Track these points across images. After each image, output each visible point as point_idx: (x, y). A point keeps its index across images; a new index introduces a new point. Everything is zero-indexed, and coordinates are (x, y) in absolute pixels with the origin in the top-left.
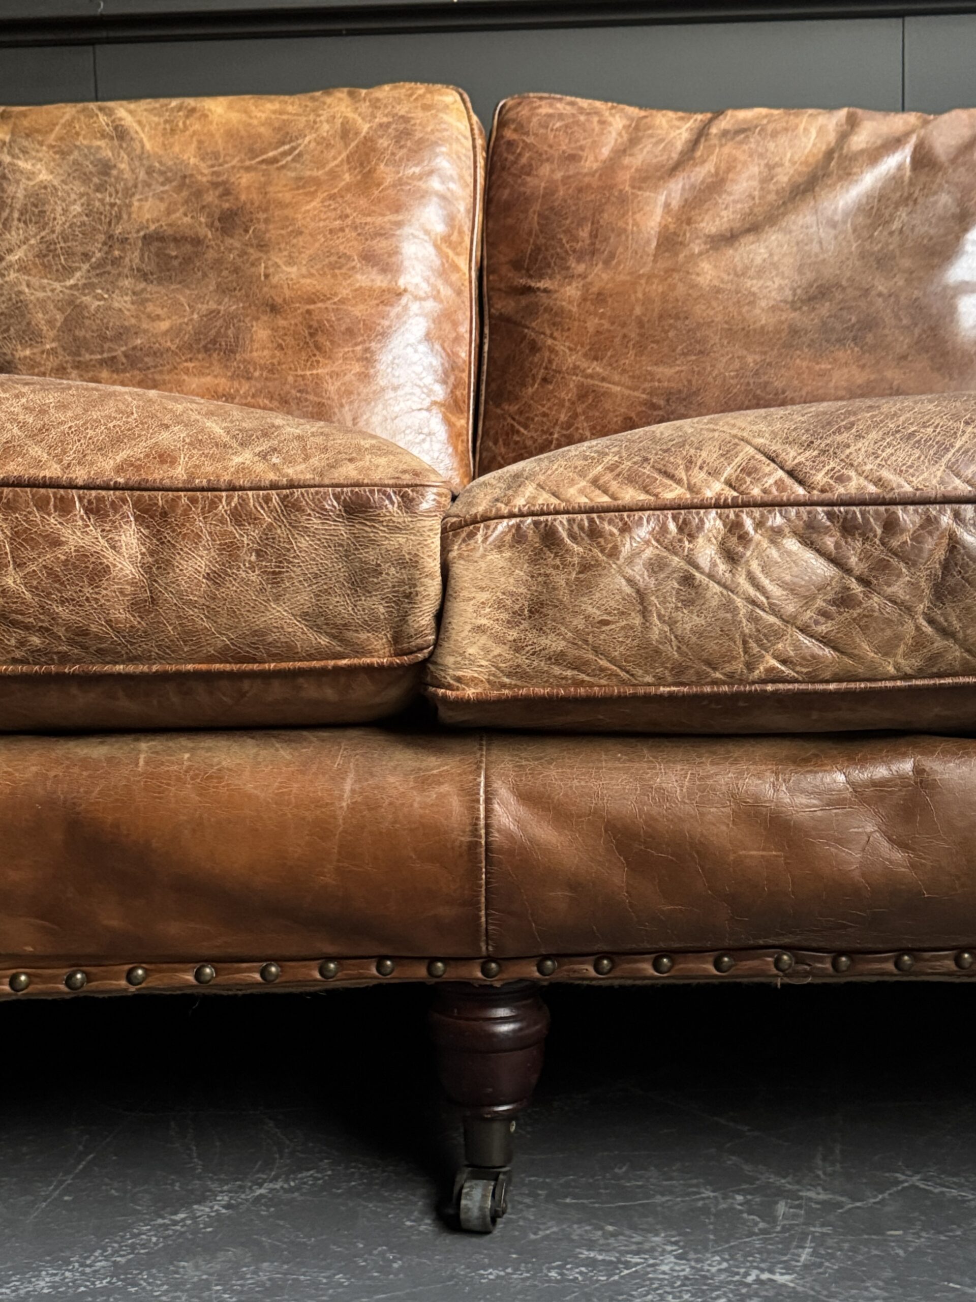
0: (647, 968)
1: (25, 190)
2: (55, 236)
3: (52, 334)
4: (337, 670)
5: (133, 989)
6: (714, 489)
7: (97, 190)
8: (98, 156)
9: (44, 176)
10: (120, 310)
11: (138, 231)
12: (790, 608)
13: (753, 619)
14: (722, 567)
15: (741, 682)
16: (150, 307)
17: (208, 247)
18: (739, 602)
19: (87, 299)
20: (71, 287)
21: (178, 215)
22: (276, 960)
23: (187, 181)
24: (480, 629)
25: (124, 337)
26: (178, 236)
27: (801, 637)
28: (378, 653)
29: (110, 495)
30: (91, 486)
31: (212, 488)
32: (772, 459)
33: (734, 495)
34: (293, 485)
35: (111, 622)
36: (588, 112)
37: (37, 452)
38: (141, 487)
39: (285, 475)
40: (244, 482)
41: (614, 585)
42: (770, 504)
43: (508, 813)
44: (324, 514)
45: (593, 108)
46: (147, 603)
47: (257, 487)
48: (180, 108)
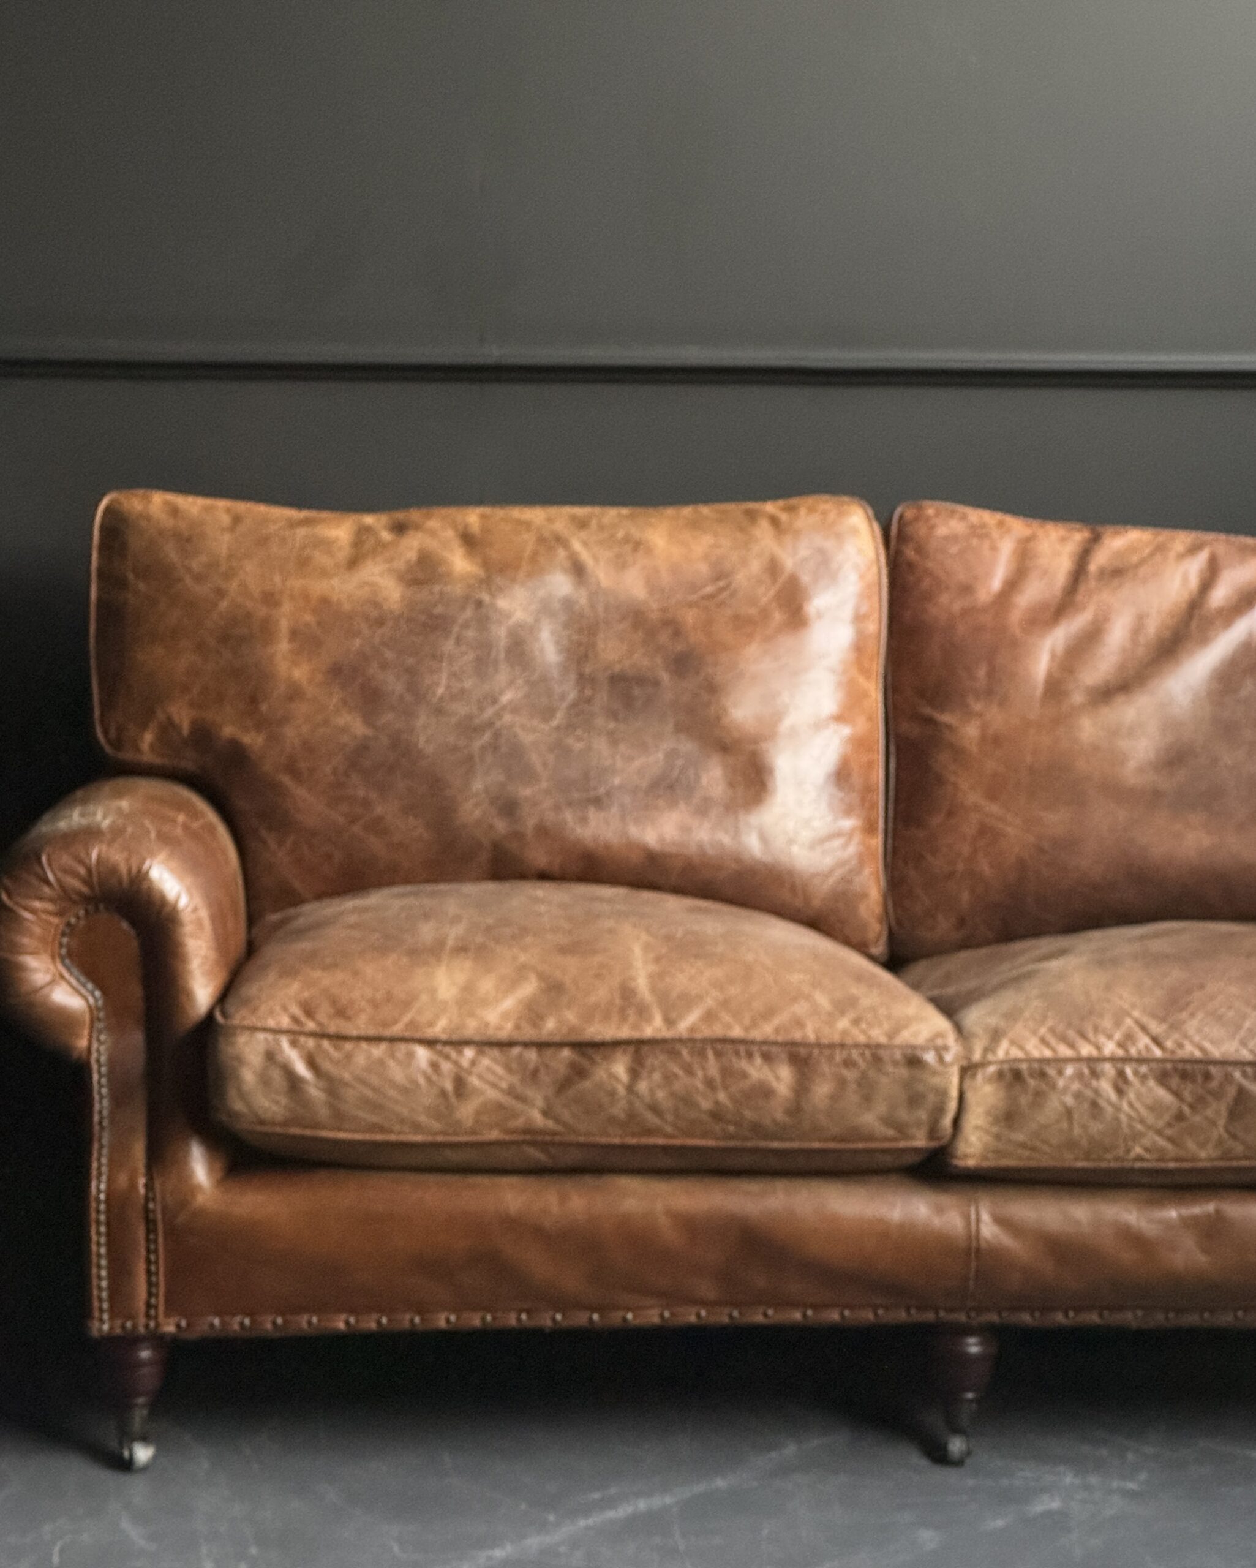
0: (1060, 1317)
1: (506, 629)
2: (536, 675)
3: (546, 774)
4: (896, 1149)
5: (765, 1321)
7: (565, 627)
9: (520, 614)
10: (598, 751)
11: (604, 671)
12: (1150, 1121)
14: (1113, 1096)
16: (622, 746)
17: (664, 688)
18: (1123, 1118)
19: (570, 741)
20: (558, 728)
21: (637, 656)
22: (850, 1307)
23: (639, 616)
25: (604, 777)
26: (640, 678)
27: (1156, 1137)
28: (920, 1141)
29: (774, 1049)
30: (765, 1042)
31: (831, 1046)
32: (1144, 1029)
33: (1120, 1053)
34: (879, 1046)
35: (774, 1121)
36: (978, 532)
37: (727, 1018)
38: (794, 1044)
39: (869, 1037)
40: (849, 1041)
41: (1054, 1105)
42: (1140, 1061)
43: (989, 1230)
44: (895, 1063)
45: (983, 526)
46: (795, 1109)
47: (856, 1046)
48: (627, 539)
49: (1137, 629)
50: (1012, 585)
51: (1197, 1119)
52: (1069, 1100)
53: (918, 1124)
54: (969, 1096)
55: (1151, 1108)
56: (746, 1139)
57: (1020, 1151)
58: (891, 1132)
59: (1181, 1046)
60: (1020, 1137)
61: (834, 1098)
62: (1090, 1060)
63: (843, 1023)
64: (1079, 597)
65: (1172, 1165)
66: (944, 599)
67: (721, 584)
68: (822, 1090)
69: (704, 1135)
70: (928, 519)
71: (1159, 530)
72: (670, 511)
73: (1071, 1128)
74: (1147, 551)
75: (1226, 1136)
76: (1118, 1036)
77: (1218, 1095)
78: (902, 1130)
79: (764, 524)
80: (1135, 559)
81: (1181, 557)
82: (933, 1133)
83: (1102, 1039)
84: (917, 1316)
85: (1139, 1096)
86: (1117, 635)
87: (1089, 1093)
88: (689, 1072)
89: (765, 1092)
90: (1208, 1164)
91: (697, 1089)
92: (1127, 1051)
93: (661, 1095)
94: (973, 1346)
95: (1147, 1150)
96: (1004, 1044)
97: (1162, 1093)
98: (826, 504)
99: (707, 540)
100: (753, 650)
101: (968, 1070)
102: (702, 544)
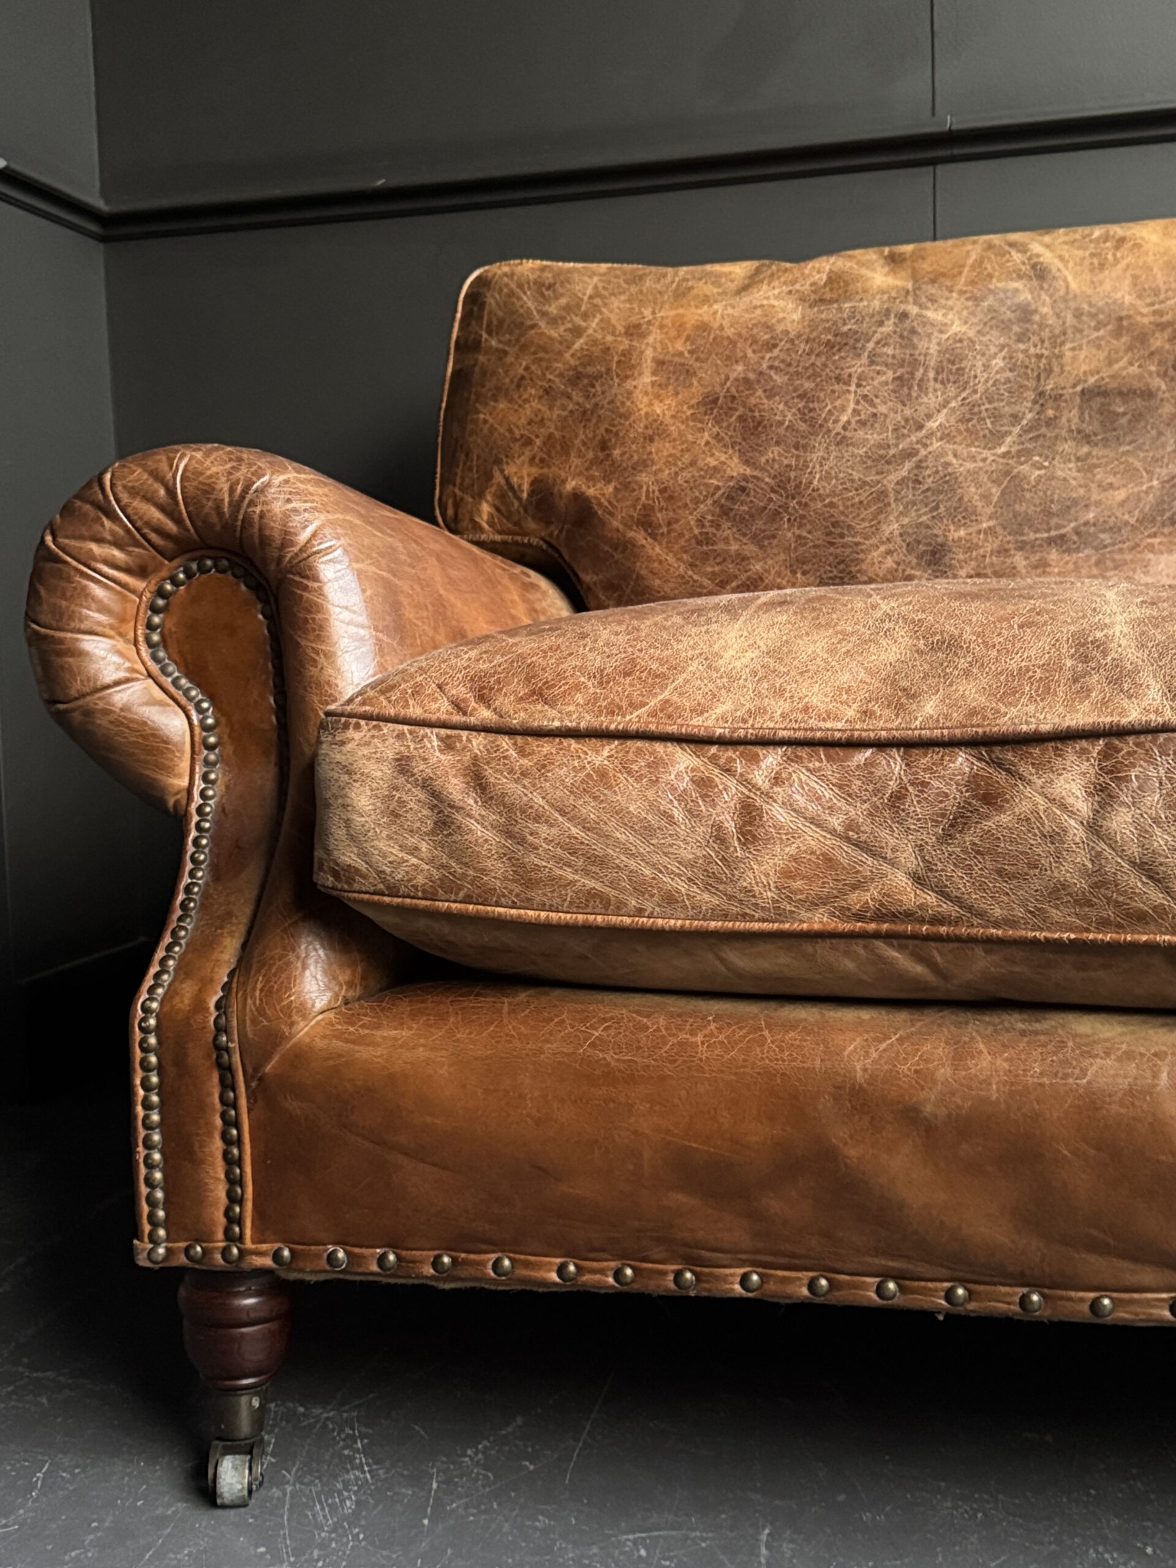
1: (939, 344)
2: (978, 396)
3: (990, 510)
7: (1019, 340)
8: (1017, 300)
9: (957, 328)
10: (1065, 479)
11: (1074, 386)
16: (1099, 473)
17: (1162, 400)
19: (1025, 468)
20: (1005, 455)
21: (1122, 364)
25: (1073, 511)
26: (1125, 390)
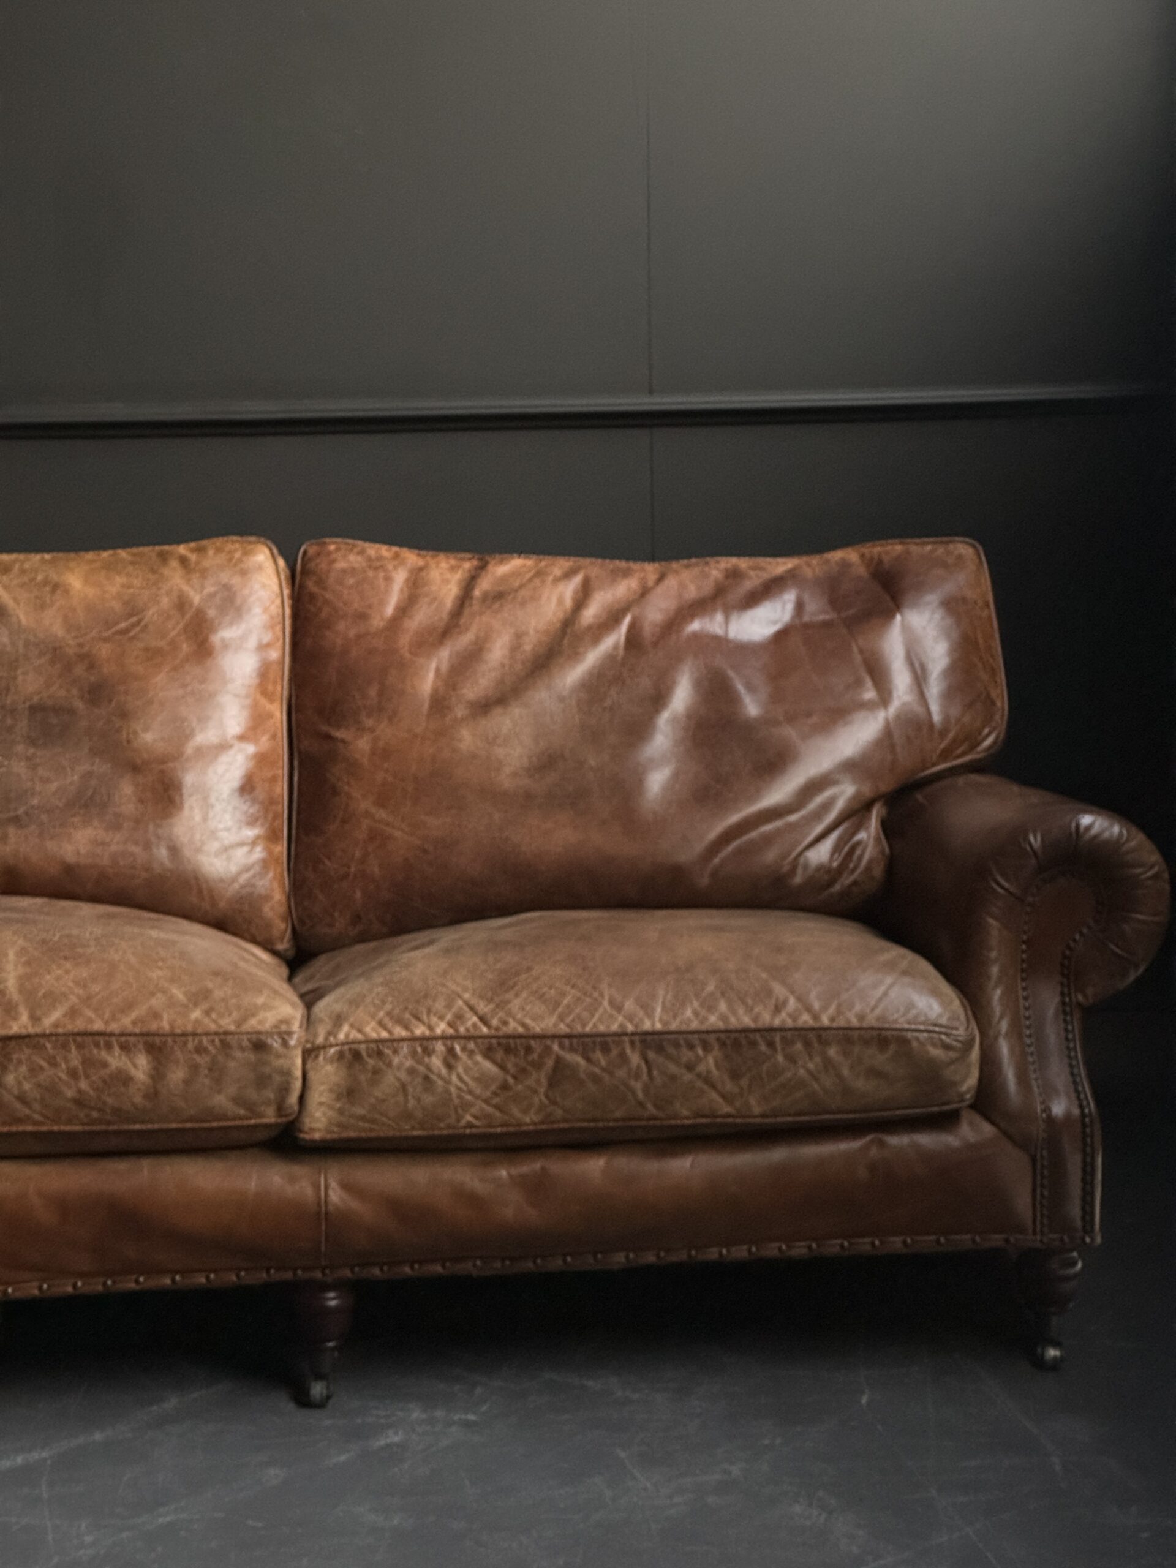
0: (407, 1270)
4: (249, 1126)
5: (138, 1288)
6: (441, 1028)
10: (19, 775)
11: (24, 703)
12: (478, 1091)
13: (459, 1097)
14: (444, 1071)
15: (454, 1128)
17: (80, 716)
18: (453, 1090)
21: (55, 687)
22: (215, 1271)
23: (58, 652)
24: (321, 1104)
25: (24, 798)
26: (56, 707)
27: (484, 1106)
28: (270, 1117)
29: (132, 1039)
30: (122, 1034)
31: (184, 1035)
32: (472, 1008)
33: (451, 1031)
34: (226, 1033)
35: (133, 1105)
36: (376, 565)
37: (89, 1013)
38: (148, 1034)
39: (220, 1027)
40: (199, 1031)
41: (390, 1079)
42: (468, 1038)
43: (336, 1196)
44: (242, 1049)
45: (380, 558)
46: (153, 1095)
47: (207, 1034)
48: (46, 582)
49: (515, 648)
50: (404, 610)
51: (520, 1087)
52: (403, 1075)
53: (268, 1103)
54: (311, 1075)
55: (477, 1080)
56: (109, 1123)
57: (361, 1124)
58: (242, 1112)
59: (505, 1023)
60: (359, 1111)
61: (187, 1082)
62: (423, 1039)
63: (196, 1014)
64: (462, 621)
65: (499, 1130)
66: (341, 626)
67: (134, 619)
68: (177, 1075)
69: (69, 1122)
70: (329, 553)
71: (541, 557)
72: (90, 555)
73: (406, 1101)
74: (528, 576)
75: (546, 1101)
76: (449, 1017)
77: (538, 1065)
78: (251, 1109)
79: (174, 563)
80: (517, 584)
81: (557, 580)
82: (280, 1109)
83: (434, 1020)
84: (275, 1275)
85: (467, 1070)
86: (497, 652)
87: (421, 1069)
88: (53, 1064)
89: (125, 1079)
90: (531, 1128)
91: (60, 1079)
92: (457, 1030)
93: (27, 1086)
94: (332, 1301)
95: (476, 1117)
96: (346, 1028)
97: (488, 1066)
98: (233, 545)
99: (119, 580)
100: (160, 679)
101: (310, 1053)
102: (115, 585)
